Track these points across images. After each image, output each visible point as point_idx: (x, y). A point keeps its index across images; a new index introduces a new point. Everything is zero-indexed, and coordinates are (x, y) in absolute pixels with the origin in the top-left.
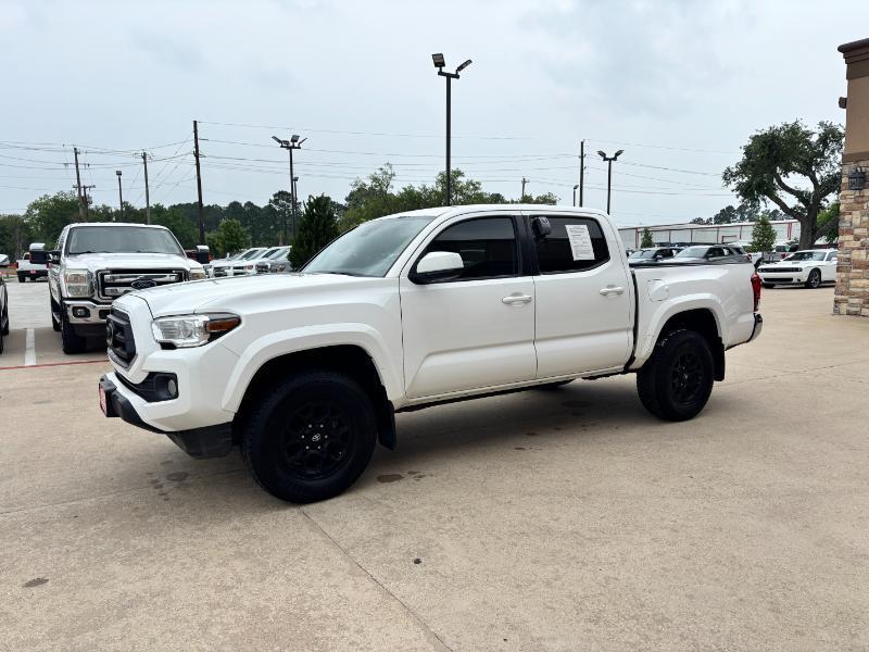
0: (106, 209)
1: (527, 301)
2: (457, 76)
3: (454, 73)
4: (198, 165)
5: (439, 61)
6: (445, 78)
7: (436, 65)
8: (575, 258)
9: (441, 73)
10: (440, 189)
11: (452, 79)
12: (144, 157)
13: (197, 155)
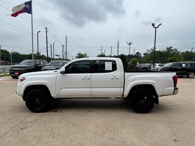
0: (107, 56)
1: (89, 79)
2: (158, 27)
3: (157, 27)
4: (118, 48)
5: (153, 25)
6: (155, 28)
7: (153, 26)
8: (106, 70)
9: (154, 27)
10: (167, 51)
11: (157, 28)
12: (111, 48)
13: (118, 47)
